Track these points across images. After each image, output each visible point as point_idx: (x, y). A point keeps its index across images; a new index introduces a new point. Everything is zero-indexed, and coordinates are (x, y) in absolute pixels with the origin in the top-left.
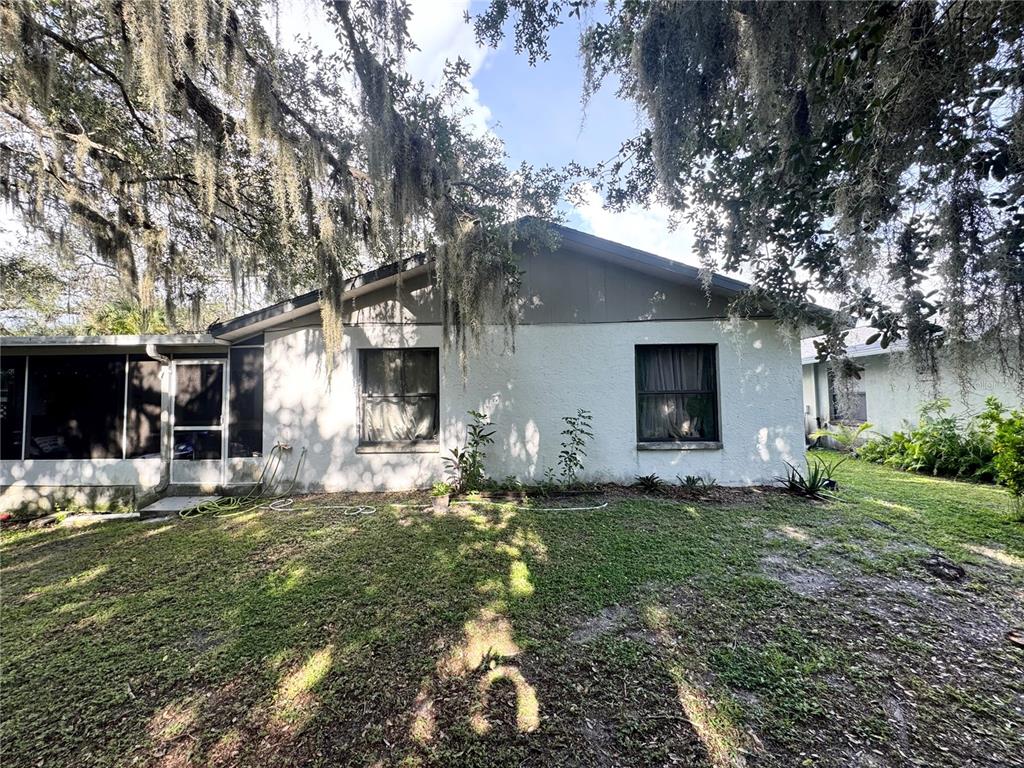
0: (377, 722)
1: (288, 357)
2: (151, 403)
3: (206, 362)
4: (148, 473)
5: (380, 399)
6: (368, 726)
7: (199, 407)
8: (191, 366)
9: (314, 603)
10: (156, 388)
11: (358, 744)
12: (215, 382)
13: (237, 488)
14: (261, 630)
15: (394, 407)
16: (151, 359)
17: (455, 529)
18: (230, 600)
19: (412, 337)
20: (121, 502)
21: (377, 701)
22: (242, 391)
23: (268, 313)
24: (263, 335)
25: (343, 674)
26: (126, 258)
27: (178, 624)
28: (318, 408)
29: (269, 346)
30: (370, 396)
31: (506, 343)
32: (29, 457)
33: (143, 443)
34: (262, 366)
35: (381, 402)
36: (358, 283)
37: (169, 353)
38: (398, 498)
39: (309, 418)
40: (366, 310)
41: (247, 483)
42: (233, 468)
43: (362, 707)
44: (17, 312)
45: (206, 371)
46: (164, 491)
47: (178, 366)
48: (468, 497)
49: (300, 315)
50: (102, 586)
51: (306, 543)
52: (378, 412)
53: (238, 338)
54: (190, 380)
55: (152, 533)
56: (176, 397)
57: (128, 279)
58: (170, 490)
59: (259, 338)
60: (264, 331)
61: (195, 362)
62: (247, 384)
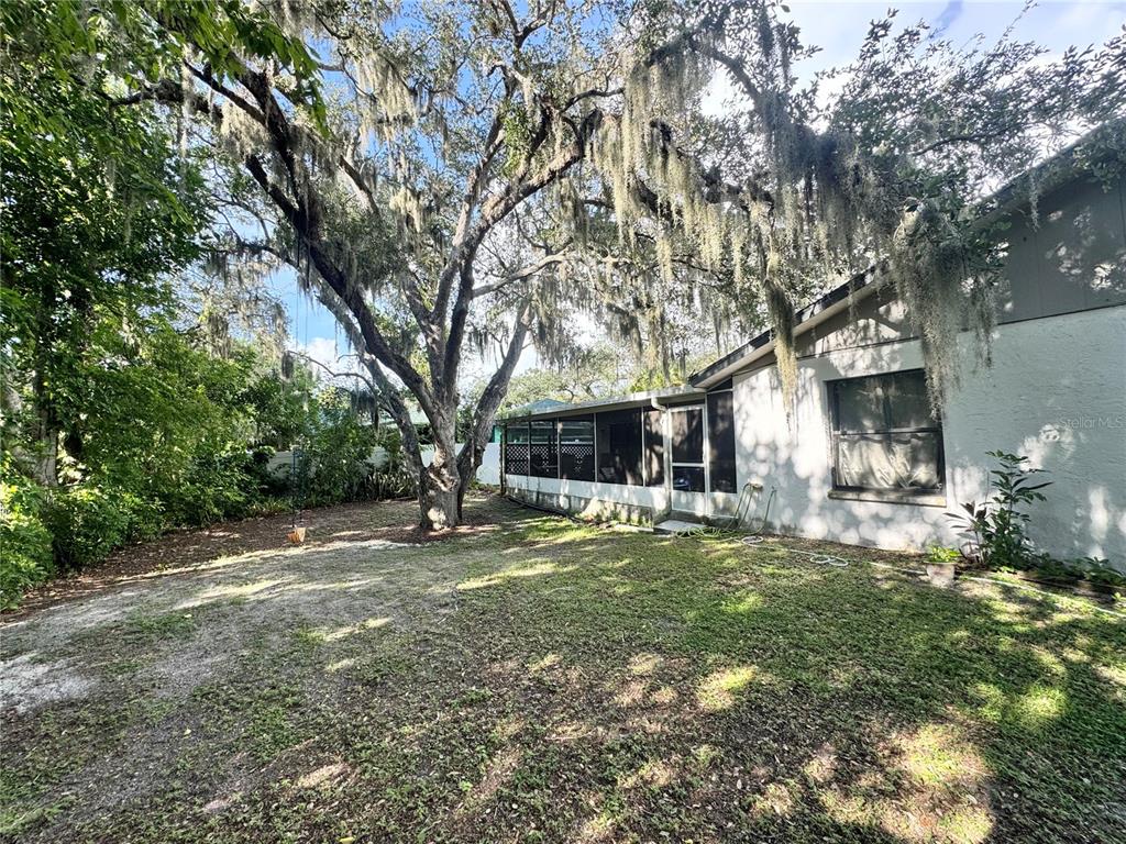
0: (775, 741)
1: (752, 399)
2: (658, 444)
3: (690, 409)
4: (659, 497)
5: (857, 437)
6: (766, 739)
7: (688, 448)
8: (679, 412)
9: (753, 629)
10: (660, 433)
11: (752, 746)
12: (696, 426)
13: (719, 519)
14: (707, 633)
15: (877, 447)
16: (655, 410)
17: (957, 608)
18: (691, 604)
19: (895, 359)
20: (644, 519)
21: (781, 726)
22: (718, 433)
23: (732, 358)
24: (731, 380)
25: (758, 691)
26: (635, 336)
27: (655, 609)
28: (792, 446)
29: (736, 389)
30: (844, 434)
31: (979, 355)
32: (600, 481)
33: (654, 475)
34: (732, 408)
35: (859, 440)
36: (817, 309)
37: (668, 403)
38: (883, 556)
39: (783, 455)
40: (832, 336)
41: (727, 516)
42: (714, 501)
43: (765, 723)
44: (599, 383)
45: (691, 415)
46: (669, 515)
47: (673, 413)
48: (998, 575)
49: (762, 354)
50: (623, 572)
51: (762, 578)
52: (856, 453)
53: (712, 385)
54: (681, 424)
55: (656, 544)
56: (673, 439)
57: (637, 350)
58: (672, 513)
59: (728, 382)
60: (731, 375)
61: (682, 409)
62: (721, 426)
